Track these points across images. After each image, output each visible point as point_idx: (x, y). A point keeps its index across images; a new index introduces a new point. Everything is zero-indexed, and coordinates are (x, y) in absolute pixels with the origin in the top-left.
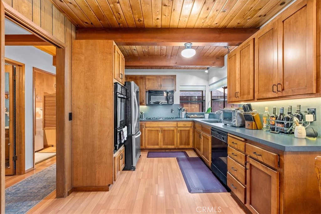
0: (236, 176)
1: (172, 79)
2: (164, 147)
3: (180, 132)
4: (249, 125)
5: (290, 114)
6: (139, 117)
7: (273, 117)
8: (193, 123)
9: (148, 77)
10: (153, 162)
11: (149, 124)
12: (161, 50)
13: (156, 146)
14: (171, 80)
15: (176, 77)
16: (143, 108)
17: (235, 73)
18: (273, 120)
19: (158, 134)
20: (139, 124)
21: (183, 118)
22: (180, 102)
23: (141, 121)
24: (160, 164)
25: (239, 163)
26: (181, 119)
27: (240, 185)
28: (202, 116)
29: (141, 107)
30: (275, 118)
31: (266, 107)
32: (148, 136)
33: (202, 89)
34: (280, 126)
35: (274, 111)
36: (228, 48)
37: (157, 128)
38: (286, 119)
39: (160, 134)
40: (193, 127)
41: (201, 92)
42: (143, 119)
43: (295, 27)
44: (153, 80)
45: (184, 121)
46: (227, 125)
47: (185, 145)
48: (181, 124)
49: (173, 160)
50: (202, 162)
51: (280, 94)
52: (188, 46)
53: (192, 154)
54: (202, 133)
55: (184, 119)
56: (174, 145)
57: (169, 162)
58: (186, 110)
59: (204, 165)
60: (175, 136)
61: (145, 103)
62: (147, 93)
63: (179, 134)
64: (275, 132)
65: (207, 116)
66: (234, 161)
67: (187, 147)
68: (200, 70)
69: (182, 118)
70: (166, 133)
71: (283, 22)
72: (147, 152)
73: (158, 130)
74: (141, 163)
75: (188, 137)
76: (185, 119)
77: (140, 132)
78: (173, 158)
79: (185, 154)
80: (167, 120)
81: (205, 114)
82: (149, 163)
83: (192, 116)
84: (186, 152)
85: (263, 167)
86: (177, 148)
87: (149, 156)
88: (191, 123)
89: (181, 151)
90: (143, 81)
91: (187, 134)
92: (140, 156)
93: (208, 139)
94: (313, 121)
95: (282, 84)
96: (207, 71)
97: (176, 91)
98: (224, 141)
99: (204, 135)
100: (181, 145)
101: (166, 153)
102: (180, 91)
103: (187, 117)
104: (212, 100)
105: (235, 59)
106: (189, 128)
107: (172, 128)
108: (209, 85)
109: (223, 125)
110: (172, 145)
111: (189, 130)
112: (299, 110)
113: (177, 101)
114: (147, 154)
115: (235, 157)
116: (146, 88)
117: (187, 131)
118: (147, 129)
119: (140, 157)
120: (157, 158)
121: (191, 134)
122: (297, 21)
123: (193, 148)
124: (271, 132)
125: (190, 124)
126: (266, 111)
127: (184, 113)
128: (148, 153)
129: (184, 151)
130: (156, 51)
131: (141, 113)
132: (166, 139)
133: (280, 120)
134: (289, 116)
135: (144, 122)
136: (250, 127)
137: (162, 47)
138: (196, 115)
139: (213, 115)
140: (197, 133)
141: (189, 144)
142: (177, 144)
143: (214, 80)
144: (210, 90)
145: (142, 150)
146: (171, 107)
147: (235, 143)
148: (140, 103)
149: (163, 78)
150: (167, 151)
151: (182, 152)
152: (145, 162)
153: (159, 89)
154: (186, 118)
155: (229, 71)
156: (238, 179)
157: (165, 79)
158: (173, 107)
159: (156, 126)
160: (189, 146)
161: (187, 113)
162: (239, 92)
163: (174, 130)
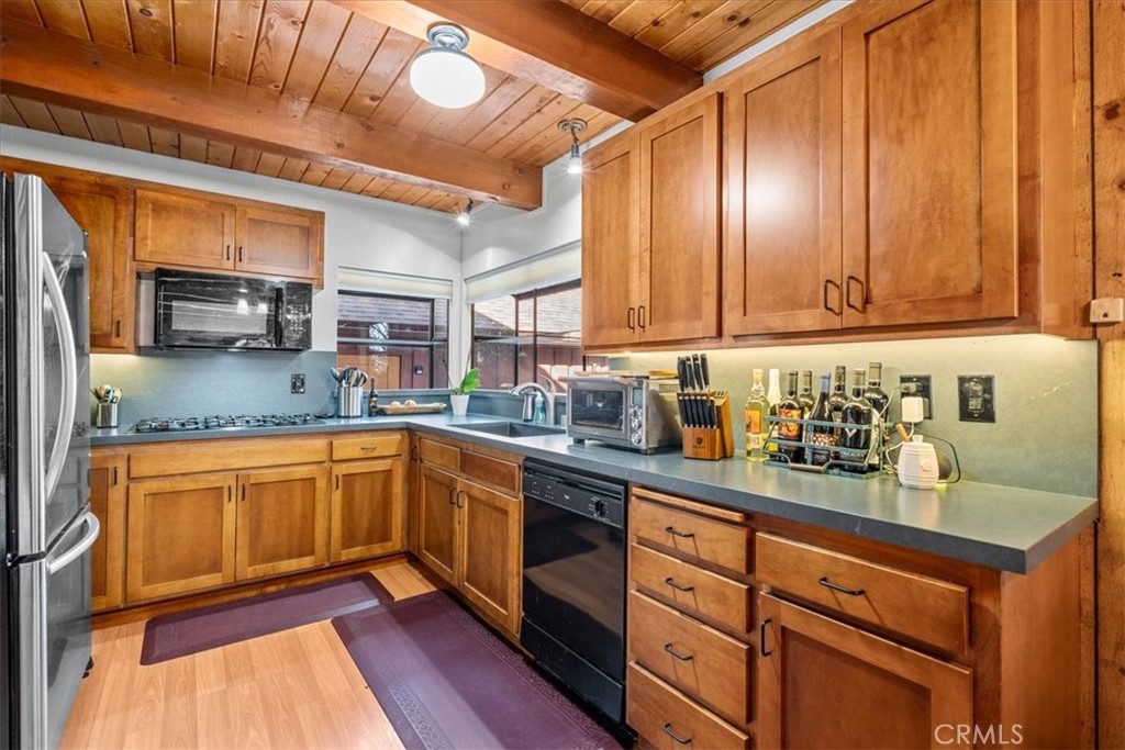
0: (689, 681)
1: (302, 228)
2: (251, 572)
3: (344, 485)
4: (700, 441)
5: (861, 398)
6: (87, 419)
7: (790, 407)
8: (407, 440)
9: (152, 195)
10: (190, 688)
11: (153, 460)
12: (263, 48)
13: (203, 578)
14: (297, 230)
15: (323, 223)
16: (117, 369)
17: (625, 227)
18: (794, 421)
19: (220, 511)
20: (79, 463)
21: (357, 417)
22: (339, 343)
23: (96, 444)
24: (243, 689)
25: (704, 623)
26: (343, 422)
27: (716, 723)
28: (436, 405)
29: (96, 359)
30: (799, 412)
31: (755, 371)
32: (151, 528)
33: (433, 293)
34: (823, 442)
35: (791, 387)
36: (573, 128)
37: (211, 477)
38: (849, 415)
39: (230, 508)
40: (405, 456)
41: (429, 304)
42: (114, 433)
43: (921, 60)
44: (191, 214)
45: (366, 431)
46: (586, 442)
47: (369, 541)
48: (347, 447)
49: (317, 635)
50: (464, 615)
51: (852, 318)
52: (447, 40)
53: (405, 584)
54: (462, 482)
55: (359, 421)
56: (312, 553)
57: (298, 656)
58: (369, 382)
59: (476, 630)
60: (320, 508)
61: (127, 339)
62: (147, 287)
63: (337, 496)
64: (809, 466)
65: (461, 403)
66: (677, 614)
67: (377, 550)
68: (431, 213)
69: (348, 417)
70: (269, 500)
71: (867, 36)
72: (142, 624)
73: (222, 488)
74: (98, 723)
75: (386, 503)
76: (366, 421)
77: (90, 517)
78: (316, 624)
79: (369, 586)
80: (271, 428)
81: (452, 396)
82: (161, 706)
83: (397, 404)
84: (373, 572)
85: (871, 643)
86: (327, 565)
87: (157, 652)
88: (397, 437)
89: (349, 573)
90: (116, 211)
91: (378, 488)
92: (90, 665)
93: (506, 513)
94: (922, 419)
95: (862, 278)
96: (463, 220)
97: (321, 287)
98: (604, 520)
99: (476, 493)
100: (348, 548)
101: (266, 605)
102: (340, 292)
103: (374, 412)
104: (475, 339)
105: (625, 173)
106: (389, 461)
107: (304, 472)
108: (465, 280)
109: (569, 446)
110: (301, 555)
111: (391, 470)
112: (877, 381)
113: (325, 339)
114: (139, 639)
115: (685, 599)
116: (141, 255)
117: (380, 478)
118: (140, 490)
119: (86, 675)
120: (220, 650)
121: (398, 487)
122: (931, 39)
123: (405, 549)
124: (793, 469)
125: (391, 444)
126: (755, 387)
127: (360, 395)
128: (150, 627)
129: (360, 571)
130: (225, 39)
131: (99, 397)
132: (266, 527)
133: (822, 418)
134: (860, 402)
135: (124, 451)
136: (705, 452)
137: (271, 26)
138: (413, 403)
139: (485, 398)
140: (433, 480)
141: (385, 537)
142: (328, 544)
143: (491, 258)
144: (467, 299)
145: (103, 618)
146: (295, 362)
147: (678, 528)
148: (93, 337)
149: (253, 214)
150: (272, 589)
151: (355, 578)
152: (126, 709)
153: (227, 268)
154: (370, 415)
155: (594, 222)
156: (704, 695)
157: (262, 222)
158: (303, 364)
159: (208, 467)
160: (389, 544)
161: (376, 392)
162: (647, 308)
163: (314, 479)
